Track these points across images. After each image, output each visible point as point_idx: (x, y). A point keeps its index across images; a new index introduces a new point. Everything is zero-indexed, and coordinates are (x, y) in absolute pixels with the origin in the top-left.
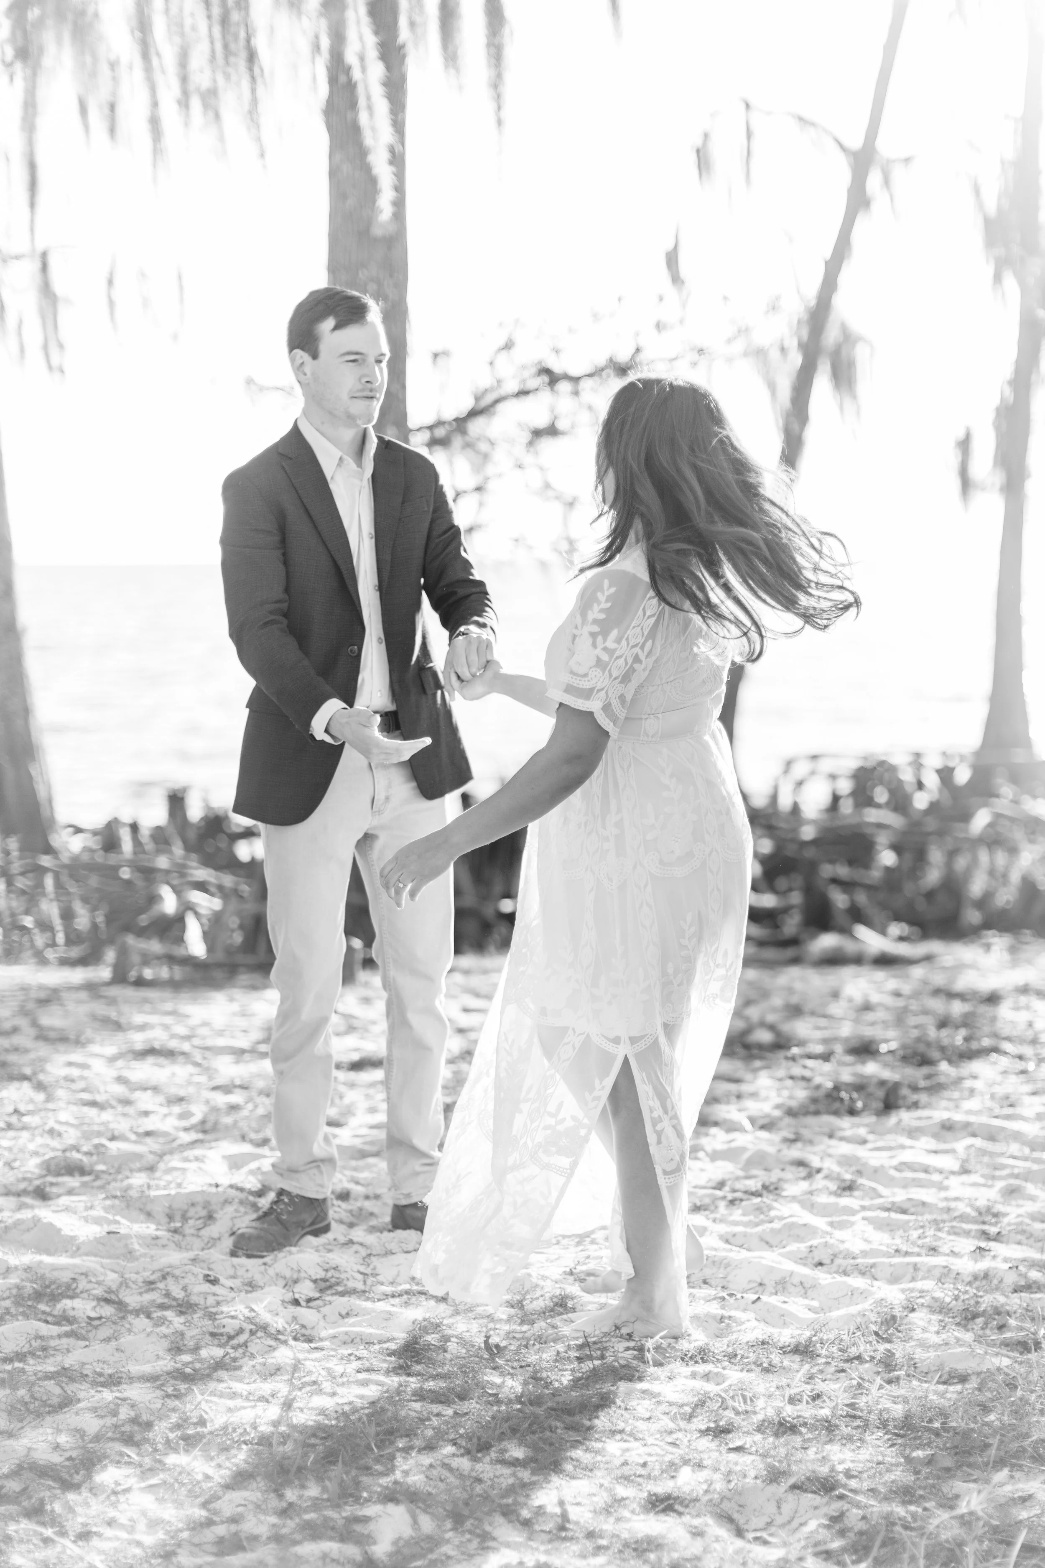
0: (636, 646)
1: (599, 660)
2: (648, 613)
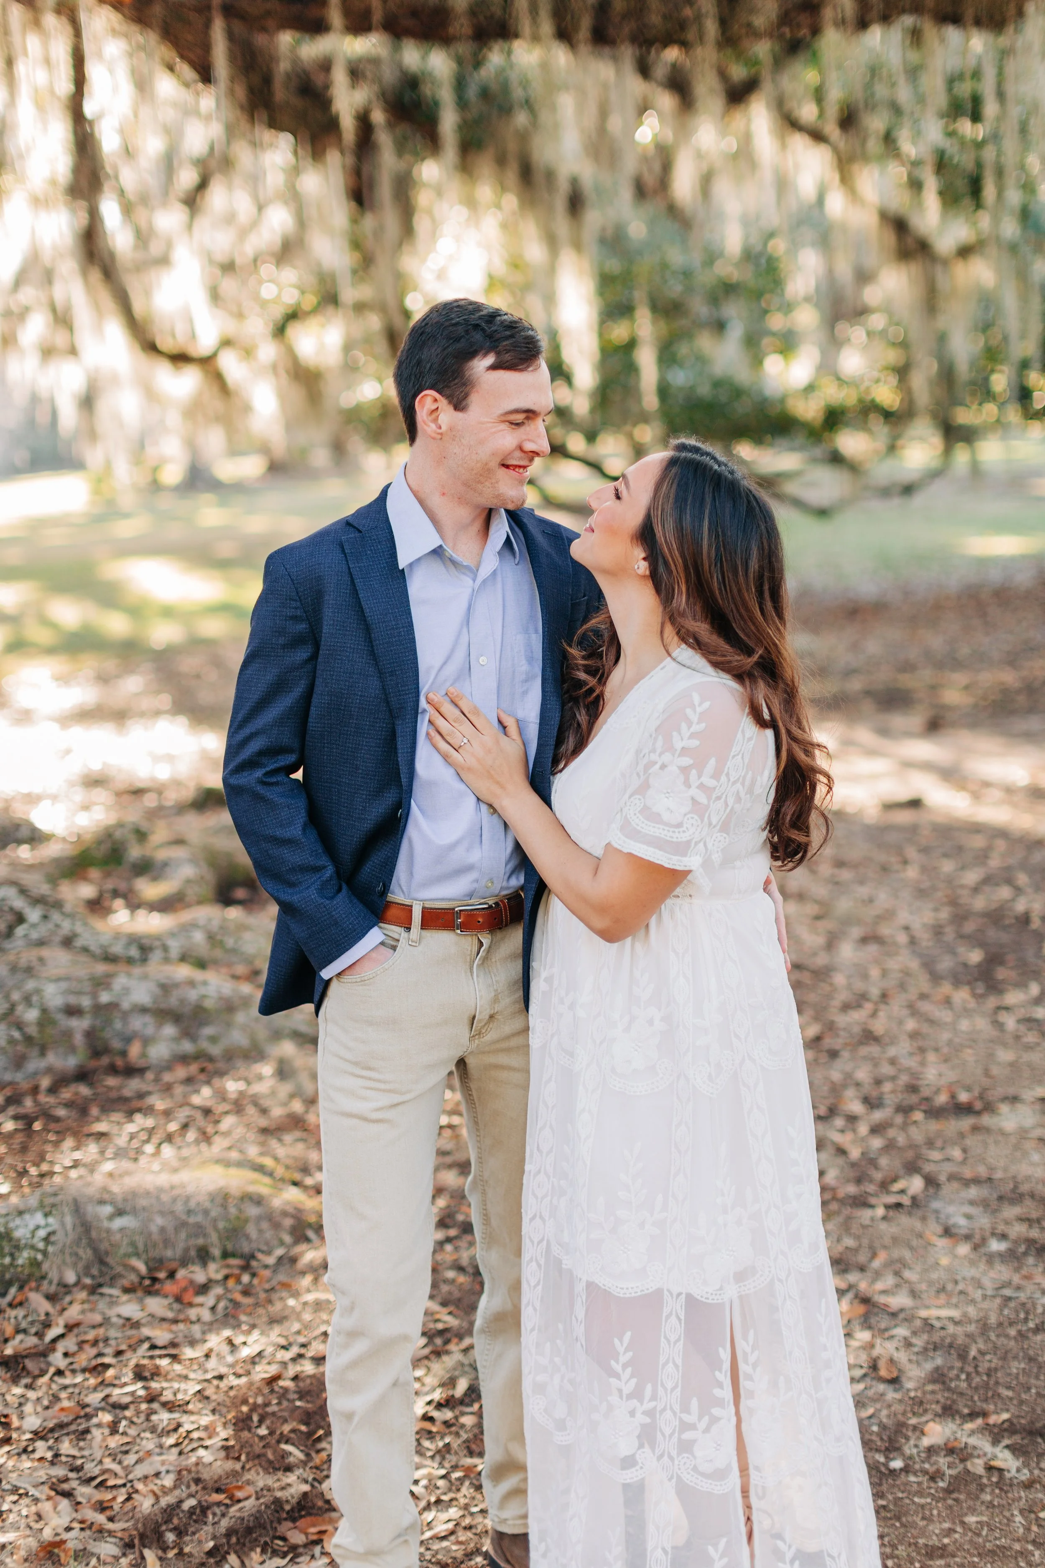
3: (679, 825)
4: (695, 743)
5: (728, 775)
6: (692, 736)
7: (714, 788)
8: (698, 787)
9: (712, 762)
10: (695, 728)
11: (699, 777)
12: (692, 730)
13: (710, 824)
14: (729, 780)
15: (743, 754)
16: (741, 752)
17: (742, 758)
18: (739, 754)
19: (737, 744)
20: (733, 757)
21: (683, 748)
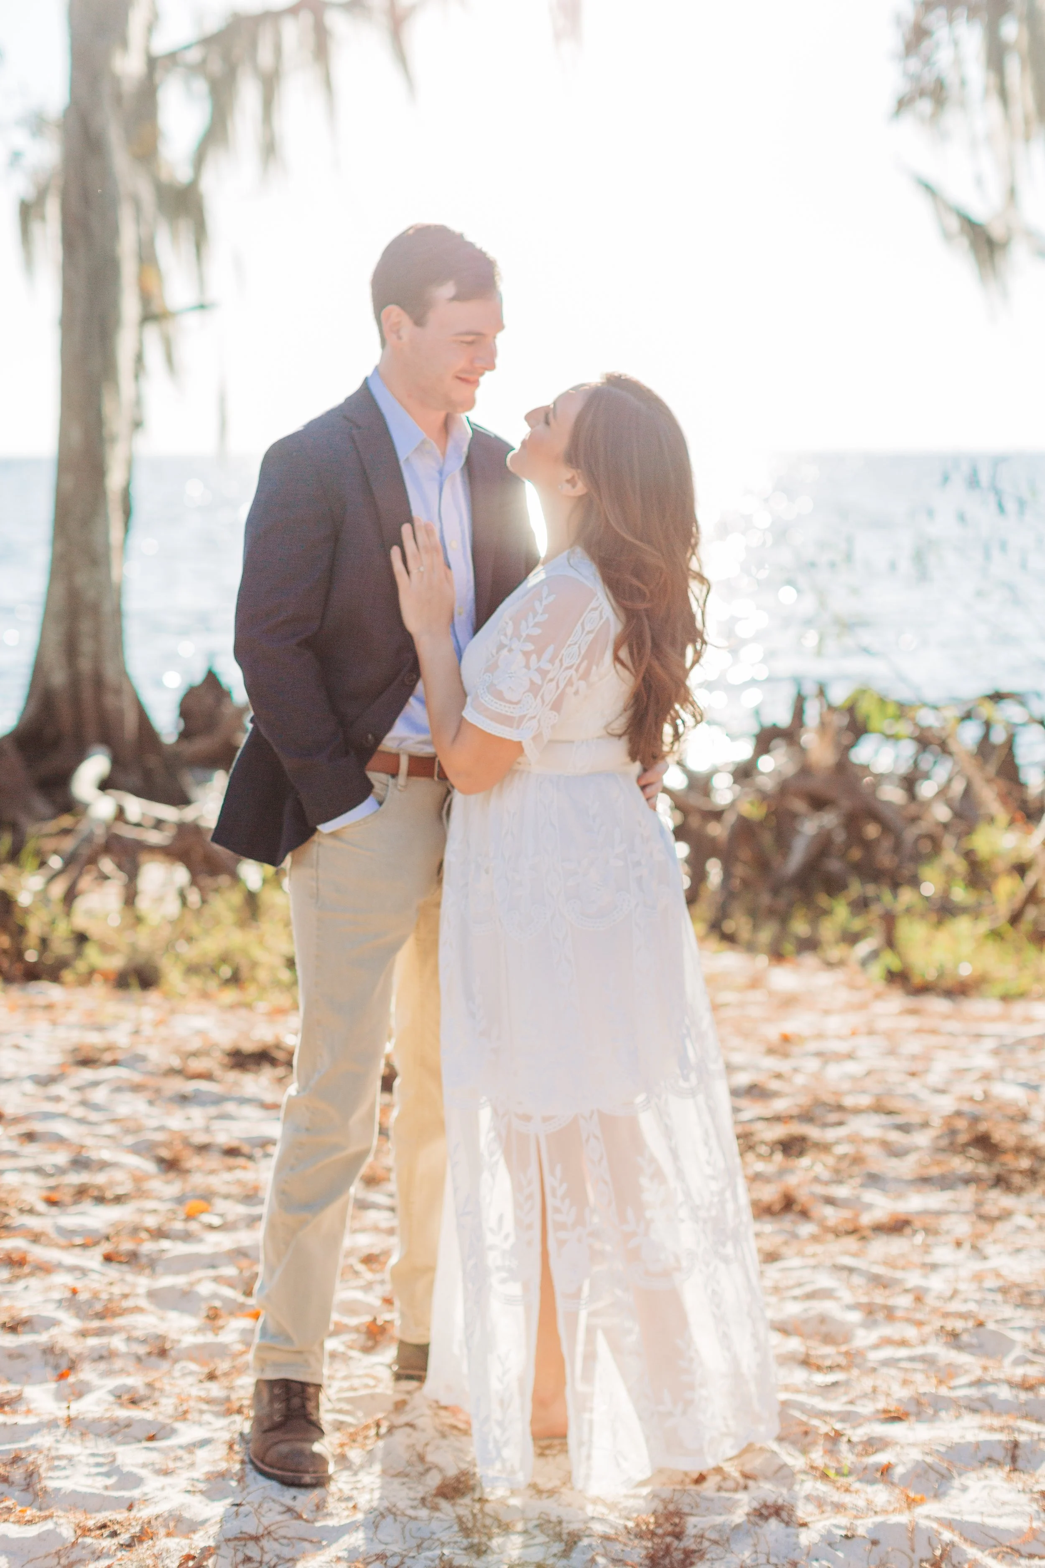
0: (571, 667)
1: (532, 683)
2: (587, 629)
3: (517, 702)
4: (537, 631)
5: (561, 660)
6: (536, 625)
7: (549, 671)
8: (536, 670)
9: (550, 650)
10: (540, 618)
11: (539, 660)
12: (536, 620)
13: (543, 702)
14: (562, 665)
15: (580, 645)
16: (579, 643)
17: (579, 648)
18: (575, 644)
19: (575, 635)
20: (569, 646)
21: (528, 635)
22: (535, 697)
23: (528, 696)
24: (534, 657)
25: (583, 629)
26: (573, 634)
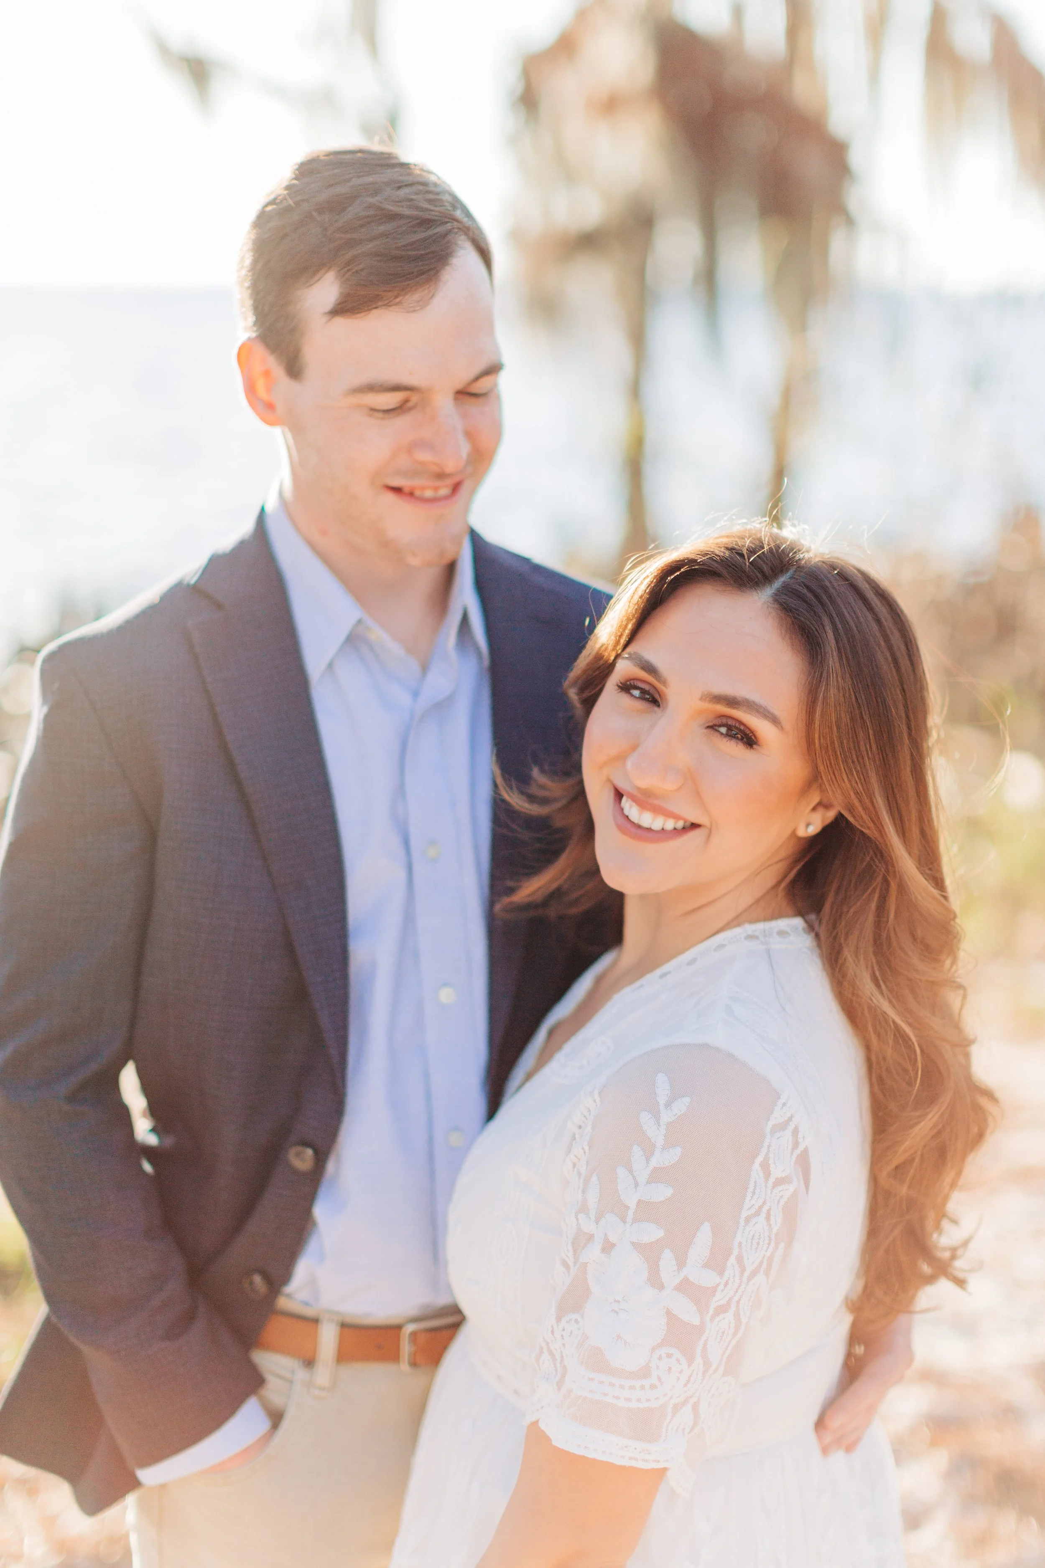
1: (673, 1322)
3: (644, 1372)
4: (662, 1192)
5: (740, 1260)
7: (714, 1290)
8: (679, 1288)
9: (704, 1237)
10: (661, 1159)
11: (681, 1263)
12: (653, 1164)
13: (707, 1364)
14: (743, 1270)
15: (769, 1211)
16: (766, 1208)
17: (768, 1218)
18: (758, 1213)
19: (754, 1193)
20: (748, 1220)
21: (639, 1202)
22: (690, 1361)
23: (669, 1356)
24: (667, 1259)
25: (767, 1174)
26: (750, 1190)
